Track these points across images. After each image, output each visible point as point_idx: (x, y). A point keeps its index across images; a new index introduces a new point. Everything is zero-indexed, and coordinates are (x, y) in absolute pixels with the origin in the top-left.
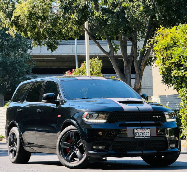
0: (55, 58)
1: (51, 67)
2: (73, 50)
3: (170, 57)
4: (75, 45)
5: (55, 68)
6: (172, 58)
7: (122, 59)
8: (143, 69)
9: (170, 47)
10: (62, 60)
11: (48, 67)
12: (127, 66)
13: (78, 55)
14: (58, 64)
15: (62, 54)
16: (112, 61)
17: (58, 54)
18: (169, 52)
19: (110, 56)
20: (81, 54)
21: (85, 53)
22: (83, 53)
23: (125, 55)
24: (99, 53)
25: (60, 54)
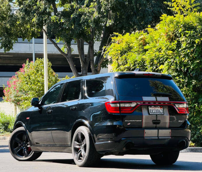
0: (12, 56)
1: (8, 64)
2: (30, 47)
3: (125, 61)
4: (32, 43)
5: (11, 66)
6: (127, 63)
7: (78, 57)
8: (99, 70)
9: (125, 52)
10: (19, 58)
11: (5, 65)
12: (84, 66)
13: (35, 54)
14: (15, 62)
15: (19, 52)
16: (69, 61)
17: (15, 52)
18: (124, 56)
19: (68, 57)
20: (38, 53)
21: (43, 52)
22: (40, 52)
23: (82, 56)
24: (56, 51)
25: (17, 52)
